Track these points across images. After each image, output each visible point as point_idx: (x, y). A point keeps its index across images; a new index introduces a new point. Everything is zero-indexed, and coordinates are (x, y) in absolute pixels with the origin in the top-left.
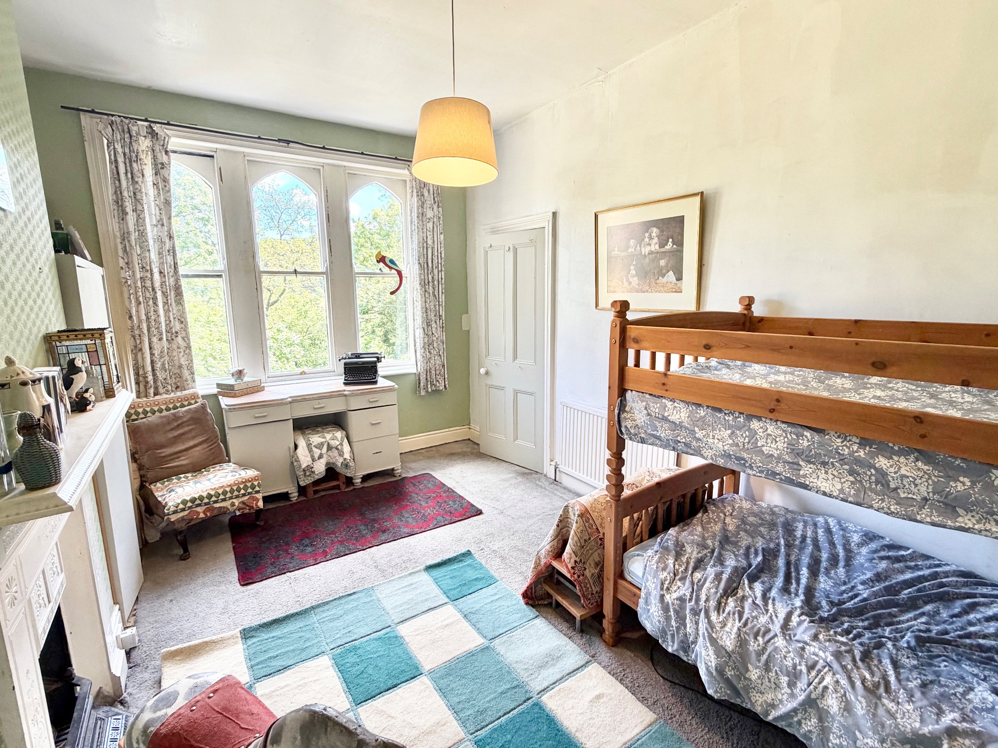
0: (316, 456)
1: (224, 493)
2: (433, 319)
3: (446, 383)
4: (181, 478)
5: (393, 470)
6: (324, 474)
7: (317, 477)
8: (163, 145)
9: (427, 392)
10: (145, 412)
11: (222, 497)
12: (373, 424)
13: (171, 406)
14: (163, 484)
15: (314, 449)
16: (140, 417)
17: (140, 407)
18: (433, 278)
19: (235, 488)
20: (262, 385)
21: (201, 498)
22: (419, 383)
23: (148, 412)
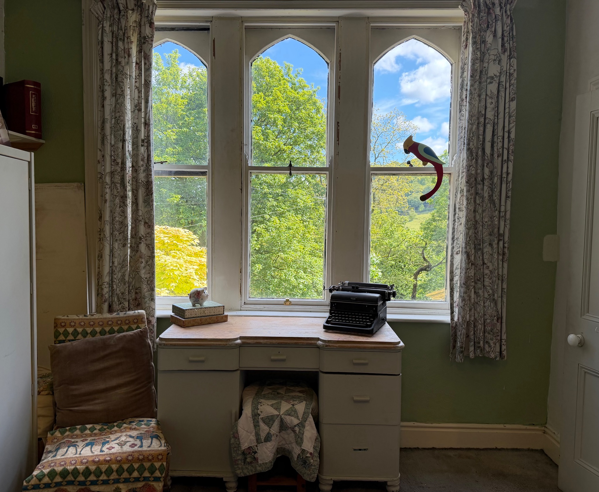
0: (263, 435)
1: (109, 471)
2: (487, 238)
3: (504, 347)
4: (86, 429)
5: (385, 483)
6: (269, 467)
7: (259, 469)
8: (148, 17)
9: (467, 357)
10: (75, 333)
11: (103, 477)
12: (356, 402)
13: (107, 329)
14: (62, 433)
15: (262, 424)
16: (68, 338)
17: (71, 326)
18: (491, 172)
19: (125, 466)
20: (226, 313)
21: (76, 472)
22: (455, 341)
23: (78, 334)
